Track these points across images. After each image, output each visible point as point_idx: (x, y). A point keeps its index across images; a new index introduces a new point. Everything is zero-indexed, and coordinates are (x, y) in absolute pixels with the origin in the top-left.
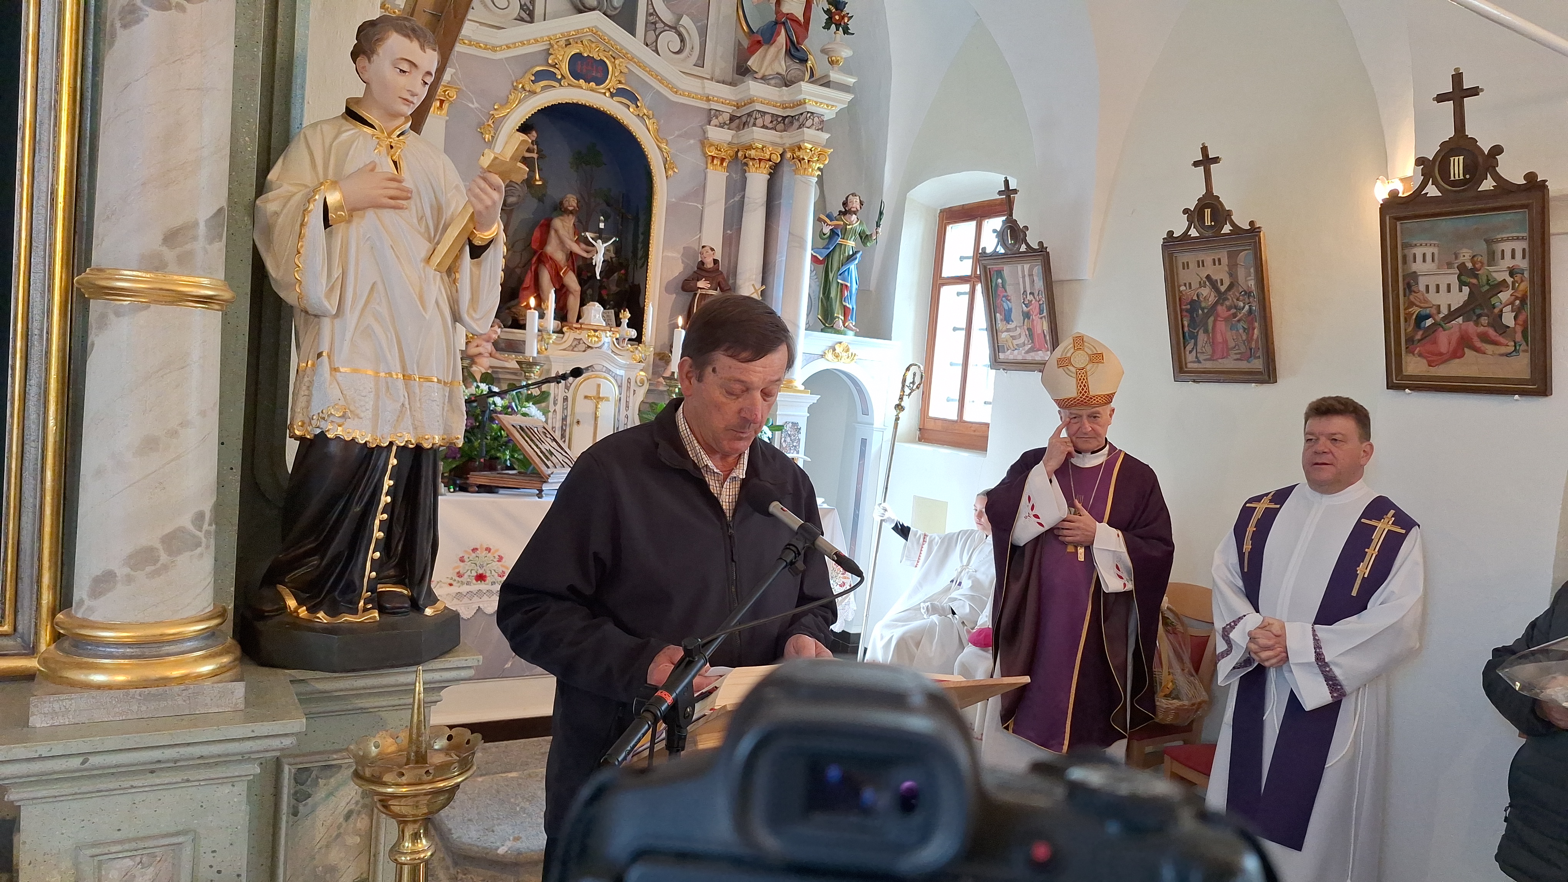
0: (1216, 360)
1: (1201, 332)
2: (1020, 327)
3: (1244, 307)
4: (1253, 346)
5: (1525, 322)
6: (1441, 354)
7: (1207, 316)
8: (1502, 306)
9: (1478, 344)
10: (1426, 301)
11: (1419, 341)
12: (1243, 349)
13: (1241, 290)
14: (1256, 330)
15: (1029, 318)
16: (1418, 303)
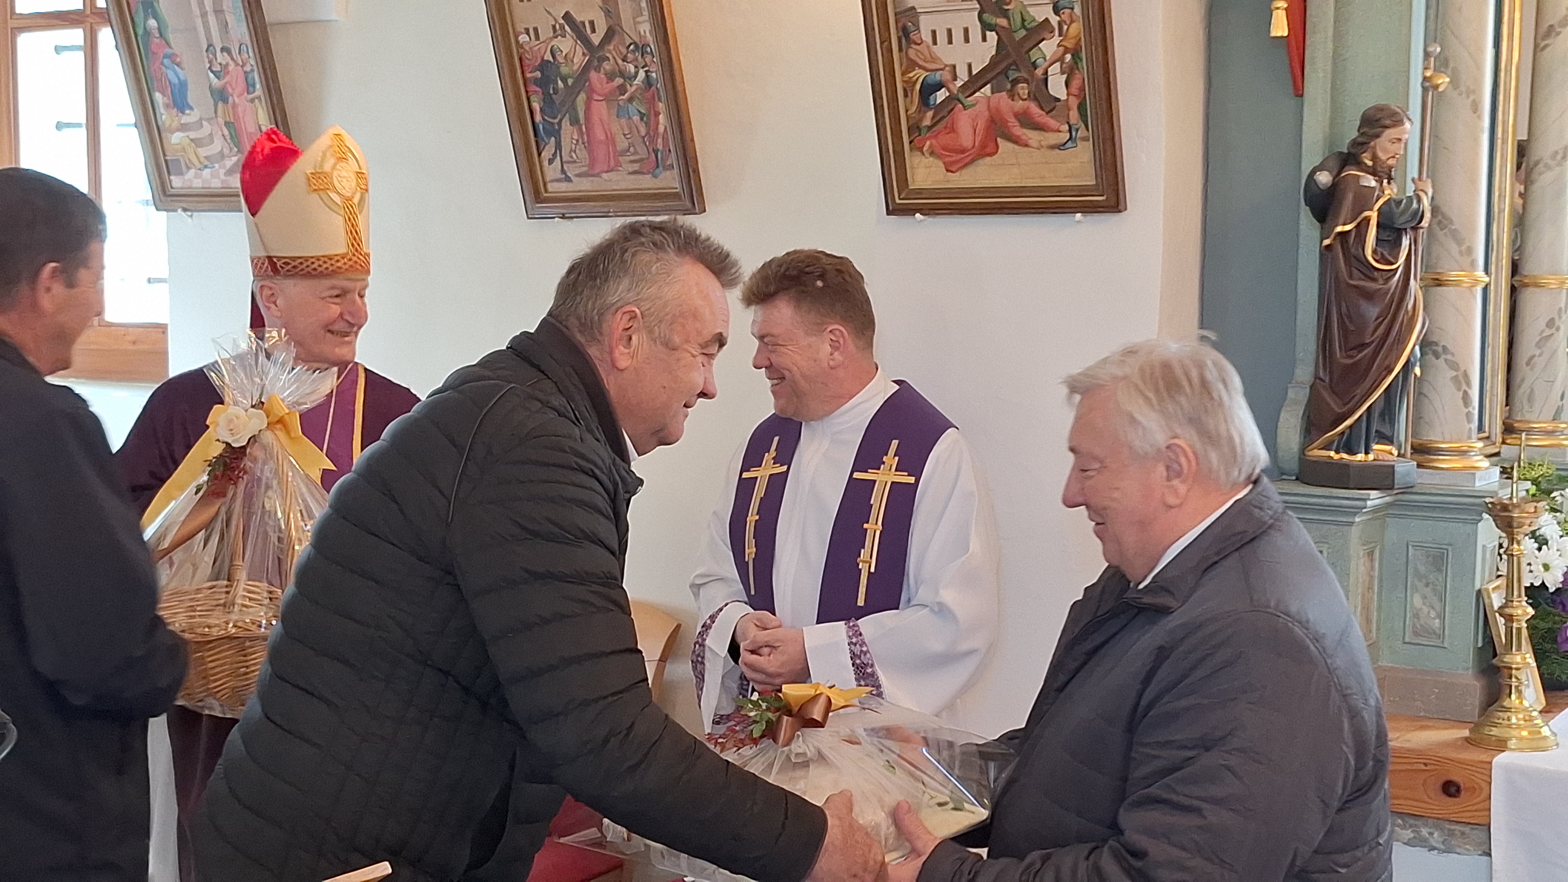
0: (598, 175)
1: (566, 123)
2: (209, 120)
3: (637, 73)
4: (660, 146)
5: (1082, 89)
6: (963, 151)
7: (572, 92)
8: (1047, 64)
9: (1018, 131)
10: (934, 59)
11: (930, 128)
12: (643, 152)
13: (629, 41)
14: (661, 116)
15: (225, 101)
16: (921, 63)
